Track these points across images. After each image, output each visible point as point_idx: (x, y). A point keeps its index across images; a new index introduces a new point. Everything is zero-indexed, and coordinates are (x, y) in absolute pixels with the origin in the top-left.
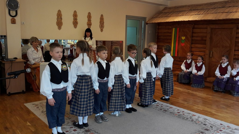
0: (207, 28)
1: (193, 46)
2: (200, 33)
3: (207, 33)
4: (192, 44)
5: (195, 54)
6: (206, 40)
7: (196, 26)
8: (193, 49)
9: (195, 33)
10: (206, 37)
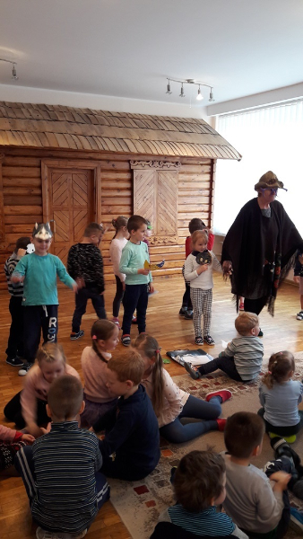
0: (40, 167)
1: (7, 210)
2: (22, 177)
3: (40, 177)
4: (5, 205)
5: (17, 230)
6: (41, 195)
7: (9, 160)
8: (10, 219)
9: (9, 177)
10: (40, 187)
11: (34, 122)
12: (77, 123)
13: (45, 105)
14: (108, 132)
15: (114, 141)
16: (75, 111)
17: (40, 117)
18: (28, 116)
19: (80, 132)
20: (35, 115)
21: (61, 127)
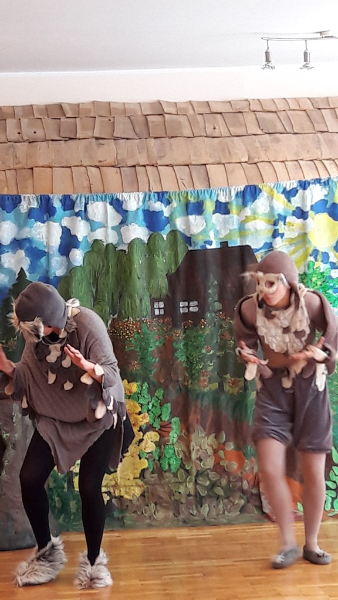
11: (22, 148)
12: (116, 139)
13: (60, 106)
14: (178, 151)
15: (183, 172)
16: (125, 110)
17: (40, 134)
18: (15, 136)
19: (110, 160)
20: (27, 132)
21: (74, 152)
